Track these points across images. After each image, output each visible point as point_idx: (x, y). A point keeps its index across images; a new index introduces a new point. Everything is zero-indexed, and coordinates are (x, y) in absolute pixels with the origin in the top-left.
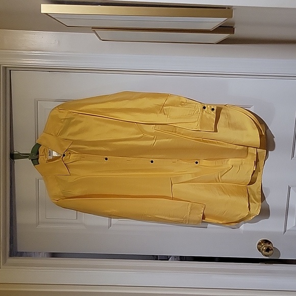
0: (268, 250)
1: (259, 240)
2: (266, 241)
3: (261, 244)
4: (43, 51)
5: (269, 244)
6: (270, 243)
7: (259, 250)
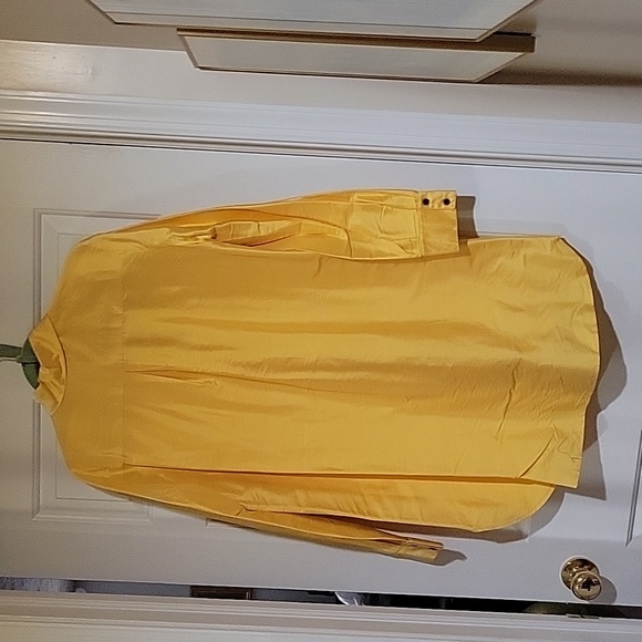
0: (588, 584)
1: (567, 561)
2: (584, 563)
3: (571, 569)
4: (54, 92)
5: (590, 570)
6: (592, 566)
7: (567, 583)
